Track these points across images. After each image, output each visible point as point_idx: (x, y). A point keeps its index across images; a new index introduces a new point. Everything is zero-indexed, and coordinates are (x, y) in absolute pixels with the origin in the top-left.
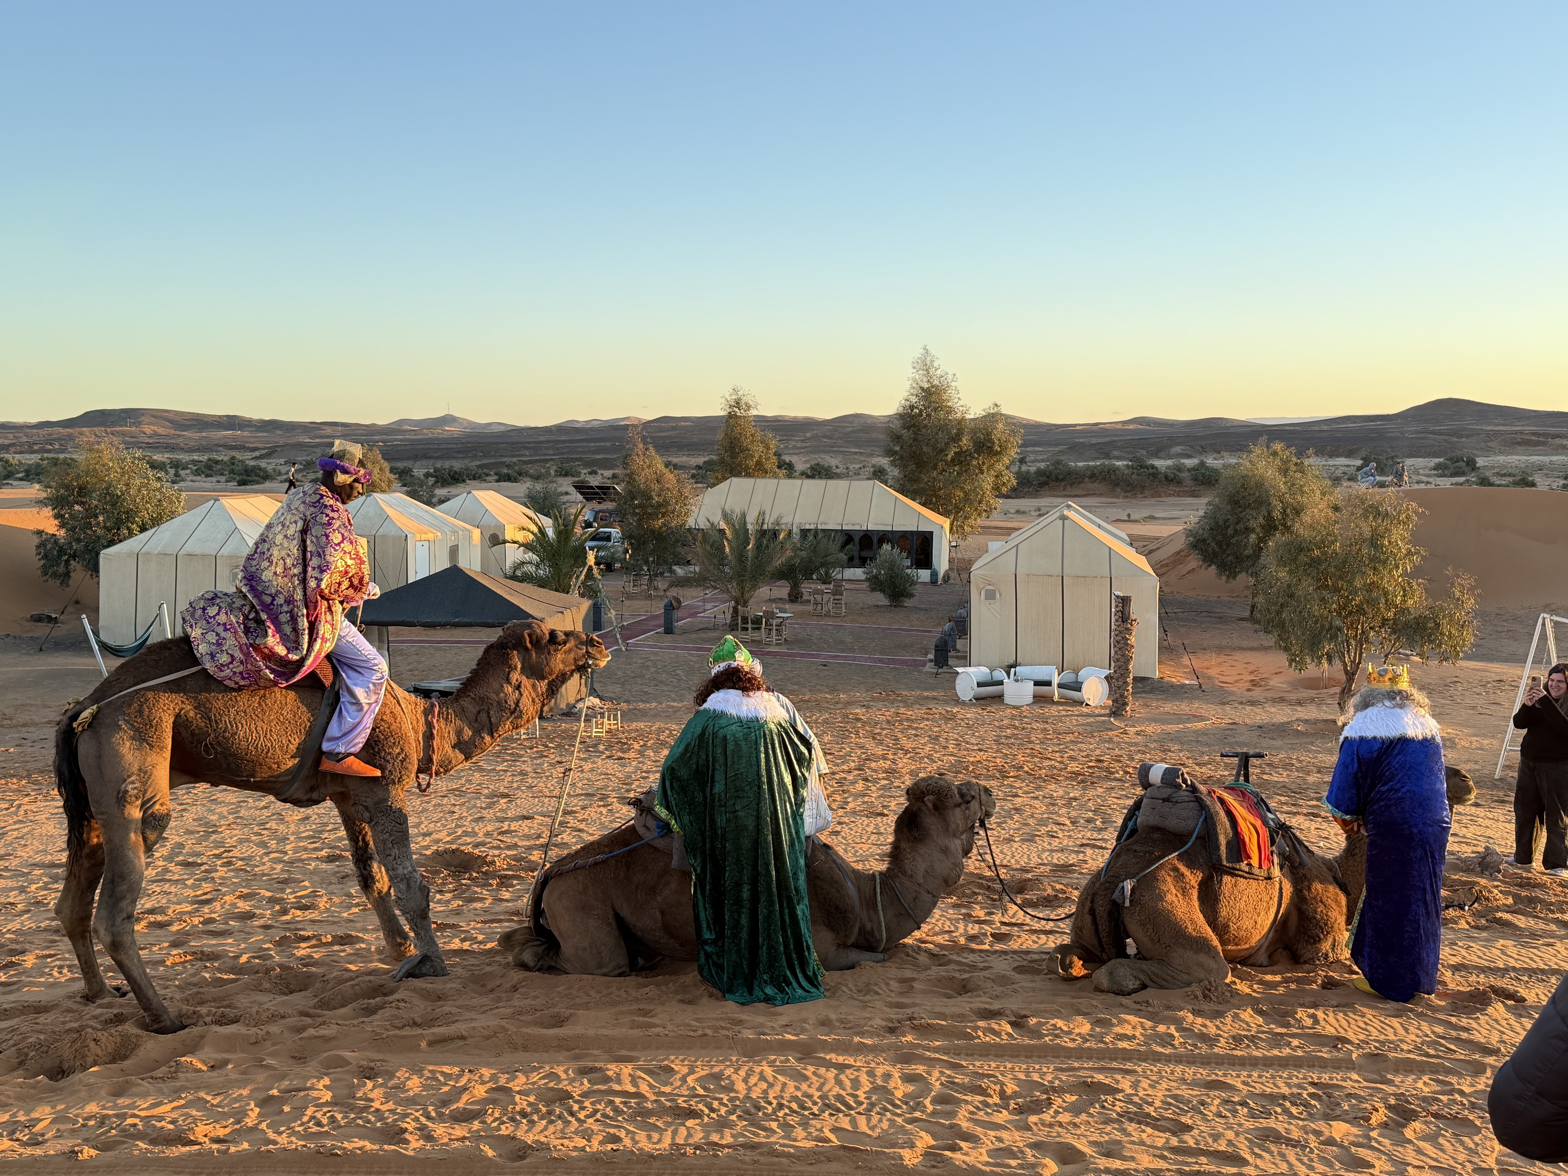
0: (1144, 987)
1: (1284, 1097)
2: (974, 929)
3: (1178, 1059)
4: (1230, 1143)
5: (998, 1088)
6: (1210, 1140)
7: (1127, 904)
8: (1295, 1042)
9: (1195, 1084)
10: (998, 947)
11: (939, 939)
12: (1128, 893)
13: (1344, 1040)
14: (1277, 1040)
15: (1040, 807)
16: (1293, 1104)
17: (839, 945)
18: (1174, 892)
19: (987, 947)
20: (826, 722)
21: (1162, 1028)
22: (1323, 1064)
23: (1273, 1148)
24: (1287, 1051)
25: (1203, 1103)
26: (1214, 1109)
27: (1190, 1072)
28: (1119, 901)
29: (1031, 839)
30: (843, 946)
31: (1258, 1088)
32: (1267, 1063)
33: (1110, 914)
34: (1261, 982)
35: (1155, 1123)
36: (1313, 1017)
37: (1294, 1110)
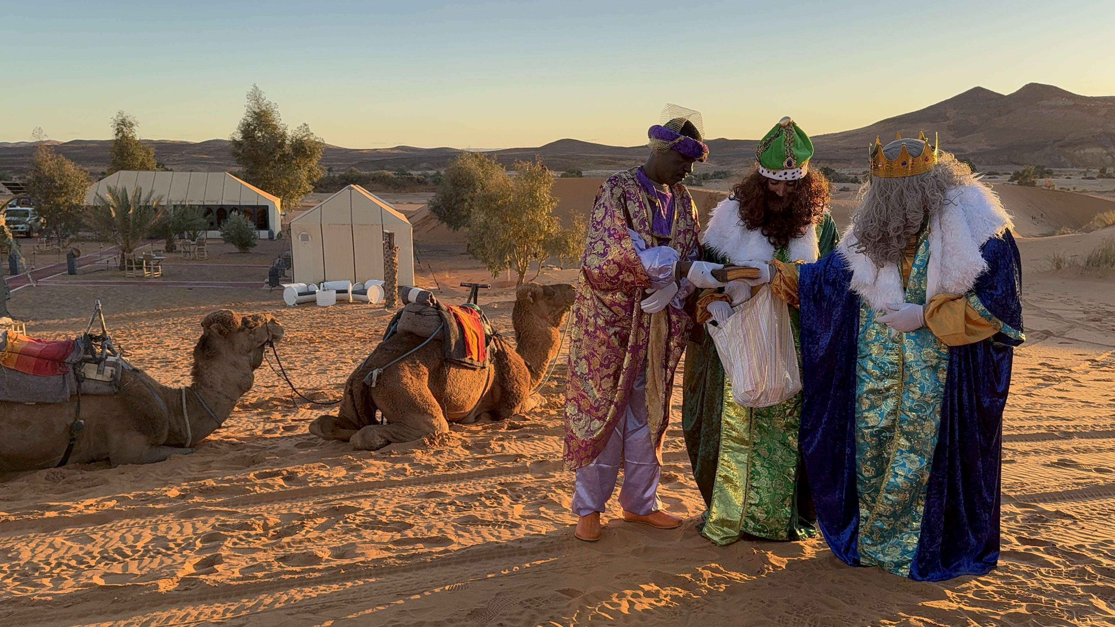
0: (389, 443)
1: (481, 495)
2: (269, 426)
3: (408, 483)
4: (440, 530)
5: (261, 523)
6: (425, 531)
7: (374, 385)
8: (490, 461)
9: (419, 496)
10: (286, 434)
11: (242, 435)
12: (374, 377)
13: (521, 456)
14: (477, 462)
15: (333, 356)
16: (487, 498)
17: (152, 445)
18: (410, 376)
19: (278, 435)
20: (188, 322)
21: (398, 466)
22: (507, 472)
23: (472, 529)
24: (484, 467)
25: (422, 507)
26: (430, 510)
27: (416, 490)
28: (368, 384)
29: (324, 372)
30: (155, 445)
31: (464, 492)
32: (470, 476)
33: (362, 393)
34: (469, 431)
35: (385, 527)
36: (502, 446)
37: (488, 503)
